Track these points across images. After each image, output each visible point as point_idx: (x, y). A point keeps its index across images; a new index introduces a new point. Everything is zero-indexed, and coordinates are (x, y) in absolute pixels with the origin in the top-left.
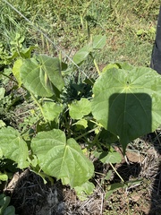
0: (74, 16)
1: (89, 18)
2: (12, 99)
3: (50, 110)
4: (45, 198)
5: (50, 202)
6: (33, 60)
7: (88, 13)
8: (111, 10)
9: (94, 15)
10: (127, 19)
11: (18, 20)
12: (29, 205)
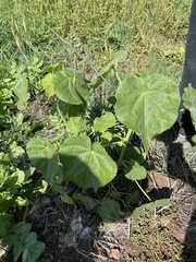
0: (96, 39)
1: (111, 40)
2: (31, 124)
3: (75, 124)
4: (68, 224)
5: (73, 228)
6: (62, 72)
7: (111, 34)
8: (136, 31)
9: (117, 36)
10: (154, 40)
11: (36, 44)
12: (51, 232)
